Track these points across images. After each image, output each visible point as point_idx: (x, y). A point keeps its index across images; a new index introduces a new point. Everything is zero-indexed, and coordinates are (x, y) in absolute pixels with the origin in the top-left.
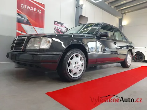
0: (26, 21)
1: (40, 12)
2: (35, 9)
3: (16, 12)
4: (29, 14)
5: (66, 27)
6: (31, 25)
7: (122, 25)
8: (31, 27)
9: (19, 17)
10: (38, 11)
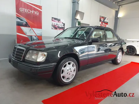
0: (25, 23)
1: (38, 14)
2: (33, 12)
3: (16, 16)
4: (27, 16)
5: (63, 23)
6: (29, 27)
7: (118, 17)
8: (30, 28)
9: (19, 20)
10: (36, 13)
